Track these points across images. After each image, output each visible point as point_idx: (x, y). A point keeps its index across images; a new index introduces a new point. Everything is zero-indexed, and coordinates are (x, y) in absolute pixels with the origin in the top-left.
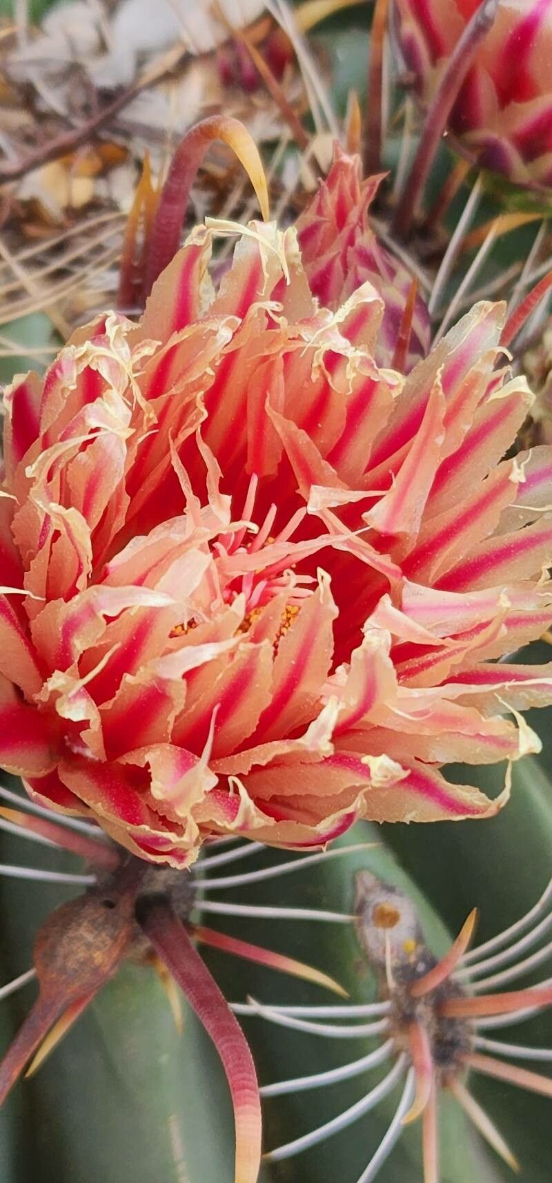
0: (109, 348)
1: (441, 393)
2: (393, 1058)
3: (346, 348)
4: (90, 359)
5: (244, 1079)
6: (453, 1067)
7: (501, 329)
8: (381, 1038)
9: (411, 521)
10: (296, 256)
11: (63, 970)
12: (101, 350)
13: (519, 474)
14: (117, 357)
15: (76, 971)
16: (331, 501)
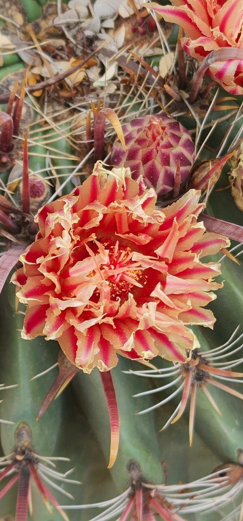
0: (64, 216)
1: (176, 223)
2: (182, 379)
3: (142, 215)
4: (59, 219)
5: (115, 422)
6: (203, 382)
7: (200, 197)
8: (179, 374)
9: (170, 255)
10: (130, 175)
11: (66, 367)
12: (62, 217)
13: (197, 260)
14: (67, 219)
15: (70, 367)
16: (140, 258)
